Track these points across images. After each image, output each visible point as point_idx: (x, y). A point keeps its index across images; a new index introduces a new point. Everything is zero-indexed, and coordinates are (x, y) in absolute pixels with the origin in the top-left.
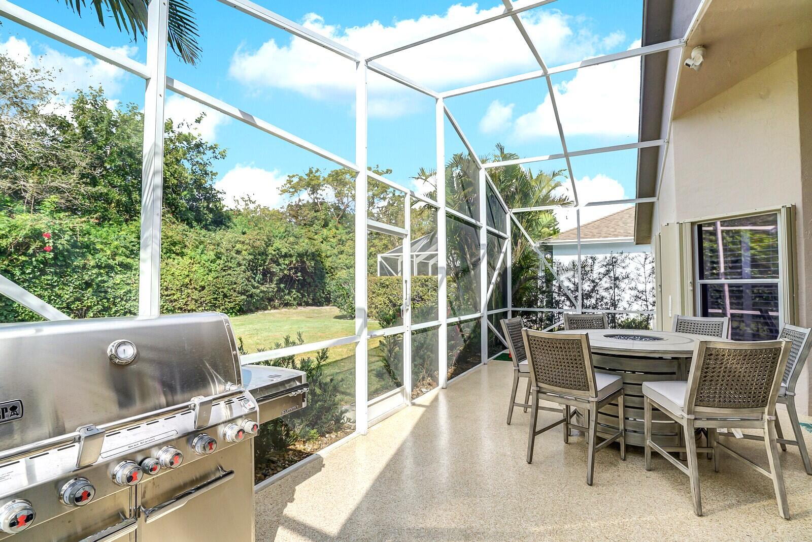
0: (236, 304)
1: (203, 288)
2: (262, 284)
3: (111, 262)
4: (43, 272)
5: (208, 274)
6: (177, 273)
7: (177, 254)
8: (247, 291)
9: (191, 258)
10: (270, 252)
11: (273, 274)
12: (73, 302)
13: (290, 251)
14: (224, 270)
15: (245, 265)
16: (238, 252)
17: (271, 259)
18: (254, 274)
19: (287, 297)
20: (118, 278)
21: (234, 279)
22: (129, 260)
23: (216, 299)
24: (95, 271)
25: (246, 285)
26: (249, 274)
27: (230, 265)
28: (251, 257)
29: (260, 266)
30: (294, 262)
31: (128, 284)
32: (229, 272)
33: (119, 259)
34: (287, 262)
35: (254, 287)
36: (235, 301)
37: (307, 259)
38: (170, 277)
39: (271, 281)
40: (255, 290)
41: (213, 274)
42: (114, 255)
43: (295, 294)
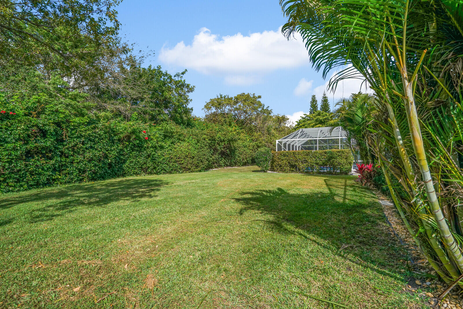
1: (194, 157)
2: (213, 155)
5: (195, 150)
7: (182, 140)
8: (208, 159)
9: (188, 142)
11: (217, 150)
12: (143, 165)
13: (224, 138)
15: (208, 146)
17: (217, 143)
18: (211, 150)
19: (221, 162)
20: (159, 153)
21: (204, 153)
24: (152, 149)
25: (208, 156)
26: (209, 150)
28: (210, 142)
29: (213, 146)
30: (226, 144)
32: (202, 149)
34: (223, 144)
36: (205, 164)
37: (232, 142)
38: (180, 152)
40: (211, 158)
41: (197, 150)
43: (223, 160)
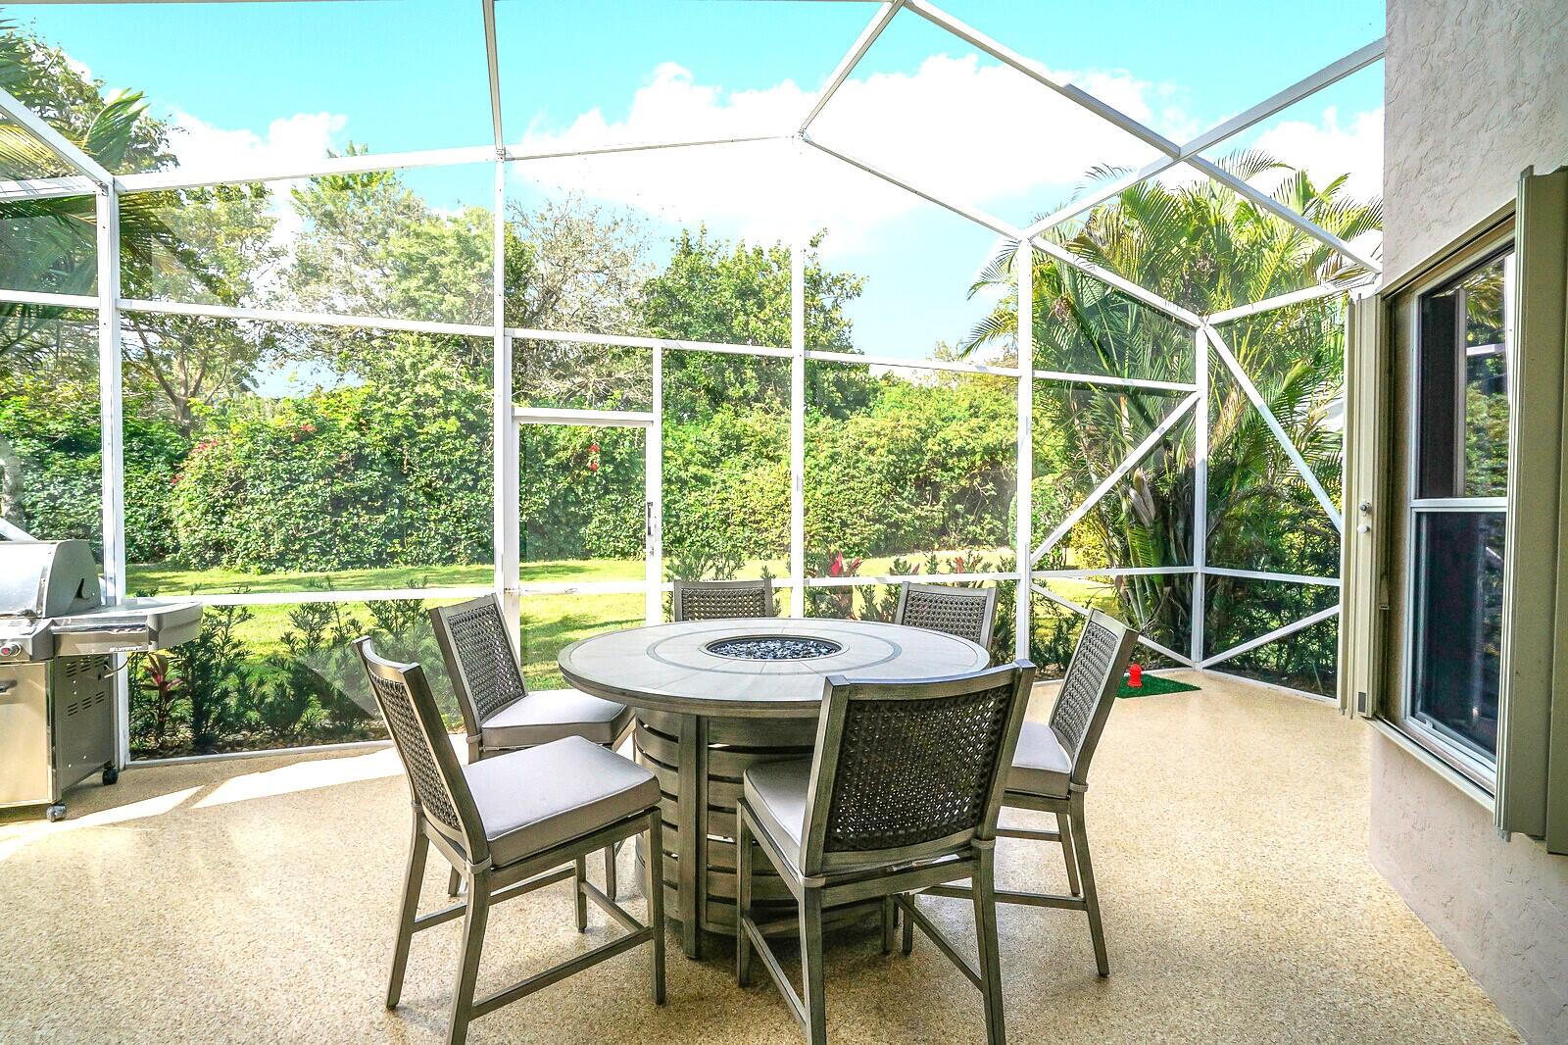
0: (864, 539)
2: (917, 505)
3: (683, 474)
4: (607, 492)
5: (815, 489)
6: (766, 489)
8: (886, 517)
10: (930, 446)
11: (937, 487)
13: (968, 444)
14: (843, 482)
15: (881, 472)
16: (872, 451)
17: (932, 460)
18: (901, 487)
19: (971, 528)
21: (860, 496)
22: (706, 471)
23: (828, 529)
25: (884, 506)
26: (887, 487)
27: (852, 472)
28: (893, 458)
29: (912, 473)
30: (978, 463)
31: (704, 505)
32: (851, 484)
33: (692, 469)
34: (964, 464)
35: (901, 510)
36: (862, 532)
37: (1004, 456)
39: (936, 498)
40: (903, 515)
41: (824, 489)
42: (687, 463)
43: (989, 523)
